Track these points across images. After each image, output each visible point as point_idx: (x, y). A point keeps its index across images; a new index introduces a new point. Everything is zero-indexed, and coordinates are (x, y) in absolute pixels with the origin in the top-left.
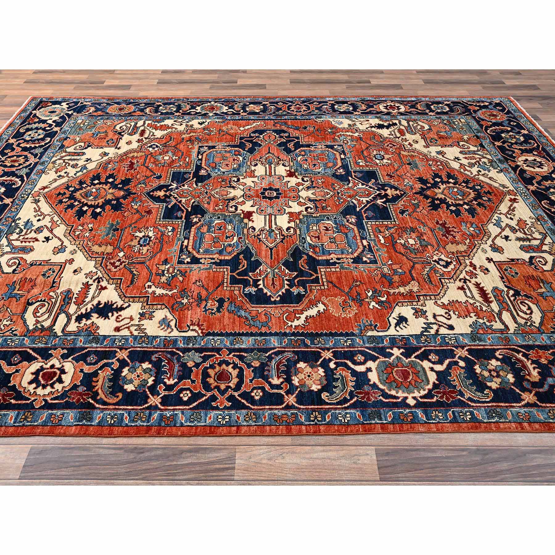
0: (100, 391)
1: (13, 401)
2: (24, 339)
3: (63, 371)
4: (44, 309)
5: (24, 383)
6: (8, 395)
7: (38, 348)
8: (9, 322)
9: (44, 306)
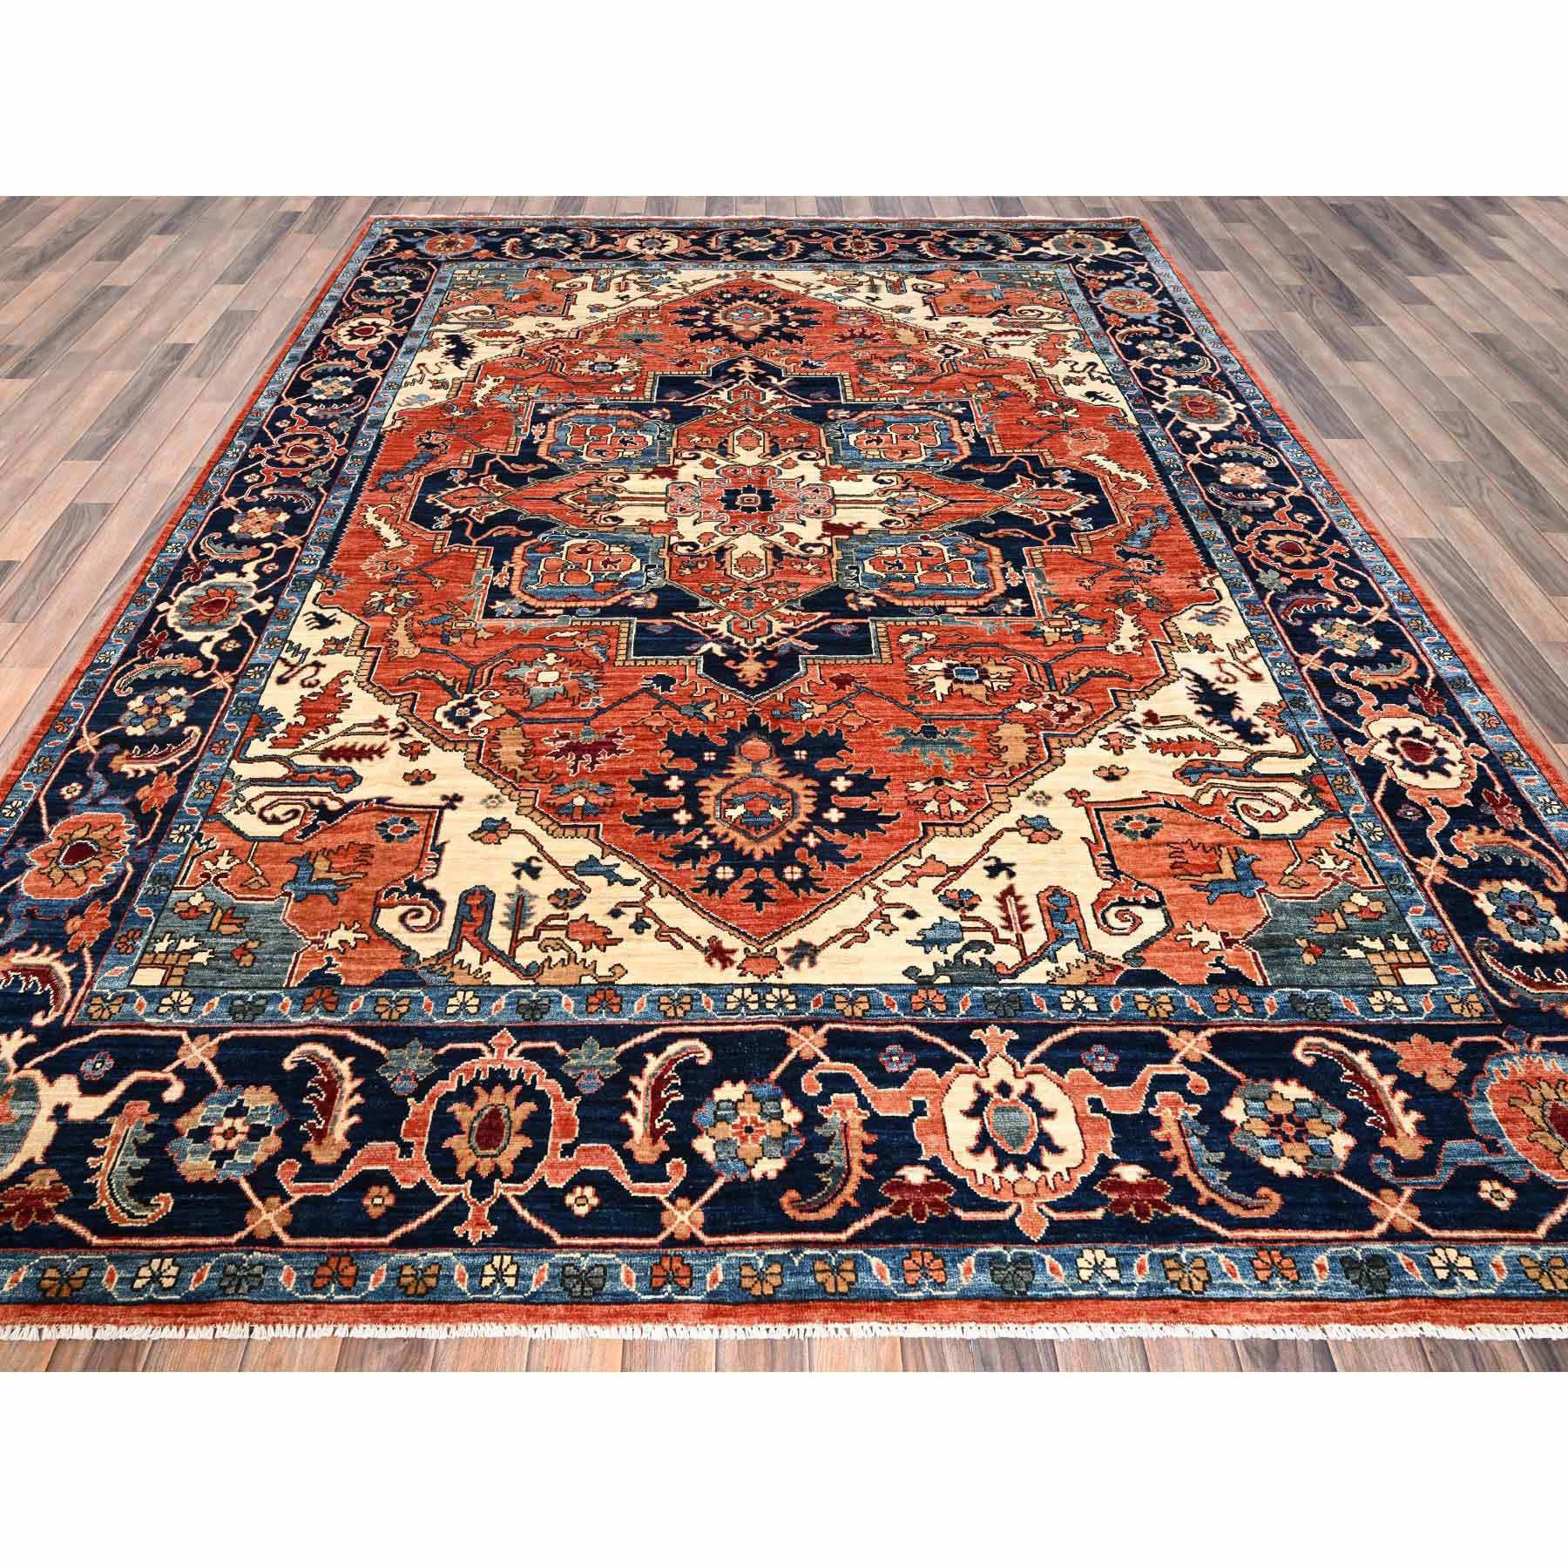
0: (1405, 676)
1: (1499, 789)
2: (1355, 816)
3: (1394, 734)
4: (1255, 804)
5: (1455, 782)
6: (1491, 798)
7: (1363, 784)
8: (1325, 857)
9: (1246, 808)
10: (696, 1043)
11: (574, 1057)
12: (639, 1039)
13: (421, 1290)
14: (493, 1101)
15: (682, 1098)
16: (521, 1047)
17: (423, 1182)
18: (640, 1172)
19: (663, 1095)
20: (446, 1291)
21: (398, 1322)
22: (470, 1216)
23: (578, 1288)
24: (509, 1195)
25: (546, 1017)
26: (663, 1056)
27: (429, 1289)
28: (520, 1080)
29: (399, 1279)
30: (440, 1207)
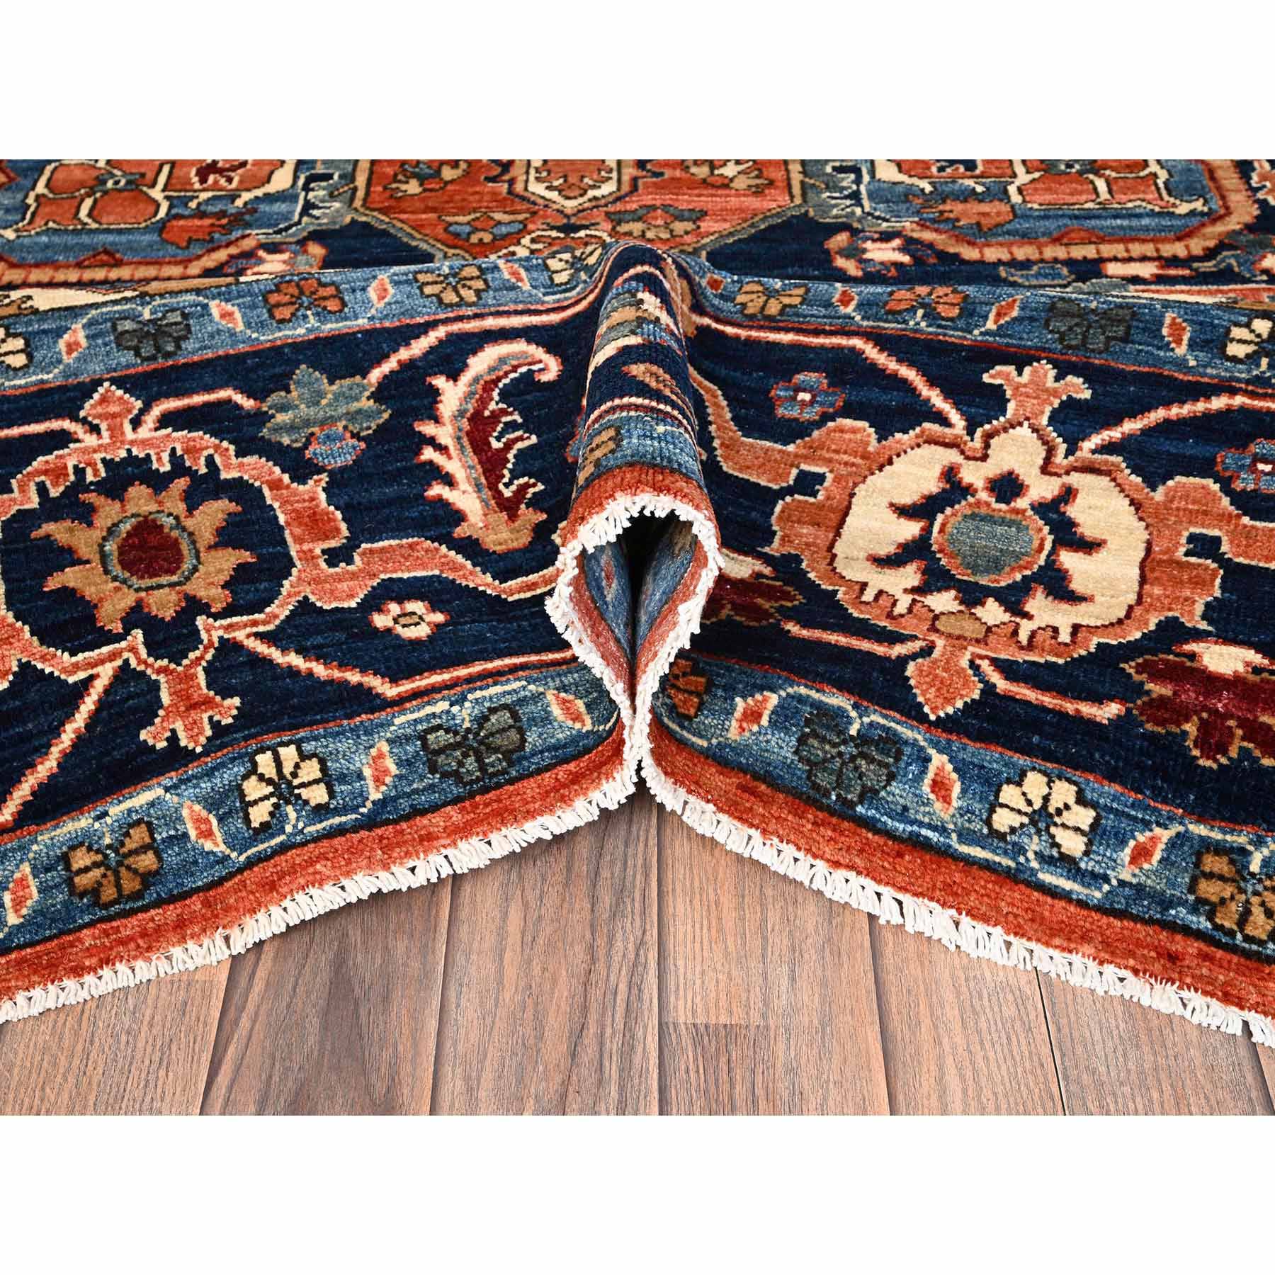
10: (520, 346)
11: (283, 408)
12: (404, 354)
13: (130, 884)
14: (131, 509)
15: (534, 439)
16: (156, 411)
17: (25, 667)
18: (505, 566)
19: (496, 445)
20: (189, 867)
21: (107, 961)
22: (165, 698)
23: (471, 764)
24: (240, 635)
25: (189, 345)
26: (466, 378)
27: (148, 878)
28: (179, 468)
29: (70, 882)
30: (88, 705)
